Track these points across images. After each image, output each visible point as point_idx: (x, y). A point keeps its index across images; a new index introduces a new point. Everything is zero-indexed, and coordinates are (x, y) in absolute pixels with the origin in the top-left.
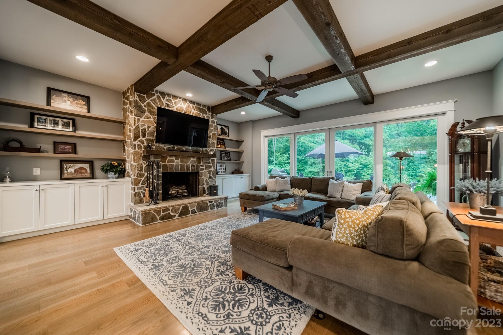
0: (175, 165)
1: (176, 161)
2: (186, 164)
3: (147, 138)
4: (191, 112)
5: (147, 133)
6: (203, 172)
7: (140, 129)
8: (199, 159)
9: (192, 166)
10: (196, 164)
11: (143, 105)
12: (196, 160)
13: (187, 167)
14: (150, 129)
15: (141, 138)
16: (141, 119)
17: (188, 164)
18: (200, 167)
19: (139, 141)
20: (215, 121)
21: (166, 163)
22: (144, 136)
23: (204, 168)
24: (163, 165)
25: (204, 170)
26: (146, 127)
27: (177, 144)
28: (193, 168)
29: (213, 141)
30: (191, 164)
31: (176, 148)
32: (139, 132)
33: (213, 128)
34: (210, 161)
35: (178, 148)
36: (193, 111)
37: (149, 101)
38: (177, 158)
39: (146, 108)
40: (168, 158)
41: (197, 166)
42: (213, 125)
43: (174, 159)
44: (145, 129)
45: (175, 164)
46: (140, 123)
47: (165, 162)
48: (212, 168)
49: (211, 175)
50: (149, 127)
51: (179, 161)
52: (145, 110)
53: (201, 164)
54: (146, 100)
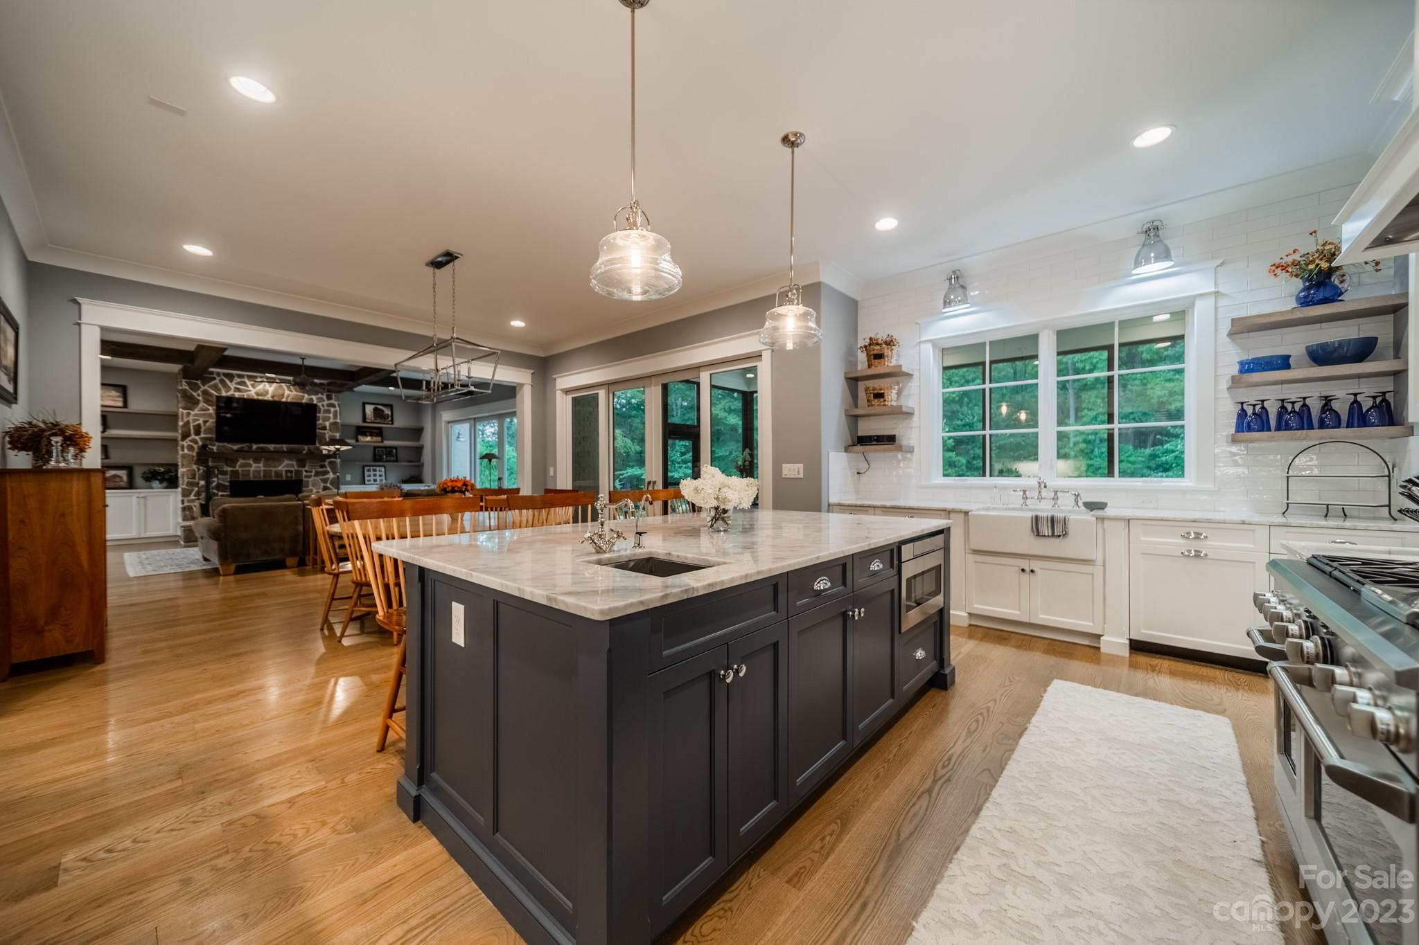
0: (254, 471)
1: (254, 465)
2: (273, 469)
3: (202, 435)
4: (283, 395)
5: (202, 430)
6: (310, 480)
7: (192, 425)
8: (302, 463)
9: (287, 471)
10: (296, 468)
11: (195, 394)
12: (294, 463)
13: (278, 474)
14: (207, 424)
15: (193, 436)
16: (192, 413)
17: (280, 468)
18: (304, 473)
19: (190, 441)
20: (336, 403)
21: (237, 468)
22: (198, 432)
23: (313, 474)
24: (231, 471)
25: (313, 478)
26: (201, 422)
27: (257, 443)
28: (289, 474)
29: (331, 433)
30: (284, 469)
31: (255, 447)
32: (190, 430)
33: (331, 415)
34: (326, 463)
35: (258, 448)
36: (287, 392)
37: (206, 387)
38: (257, 460)
39: (200, 398)
40: (241, 461)
41: (298, 473)
42: (332, 409)
43: (251, 462)
44: (199, 425)
45: (252, 469)
46: (191, 418)
47: (235, 467)
48: (331, 473)
49: (328, 485)
50: (205, 422)
51: (261, 465)
52: (199, 400)
53: (306, 469)
54: (200, 387)
